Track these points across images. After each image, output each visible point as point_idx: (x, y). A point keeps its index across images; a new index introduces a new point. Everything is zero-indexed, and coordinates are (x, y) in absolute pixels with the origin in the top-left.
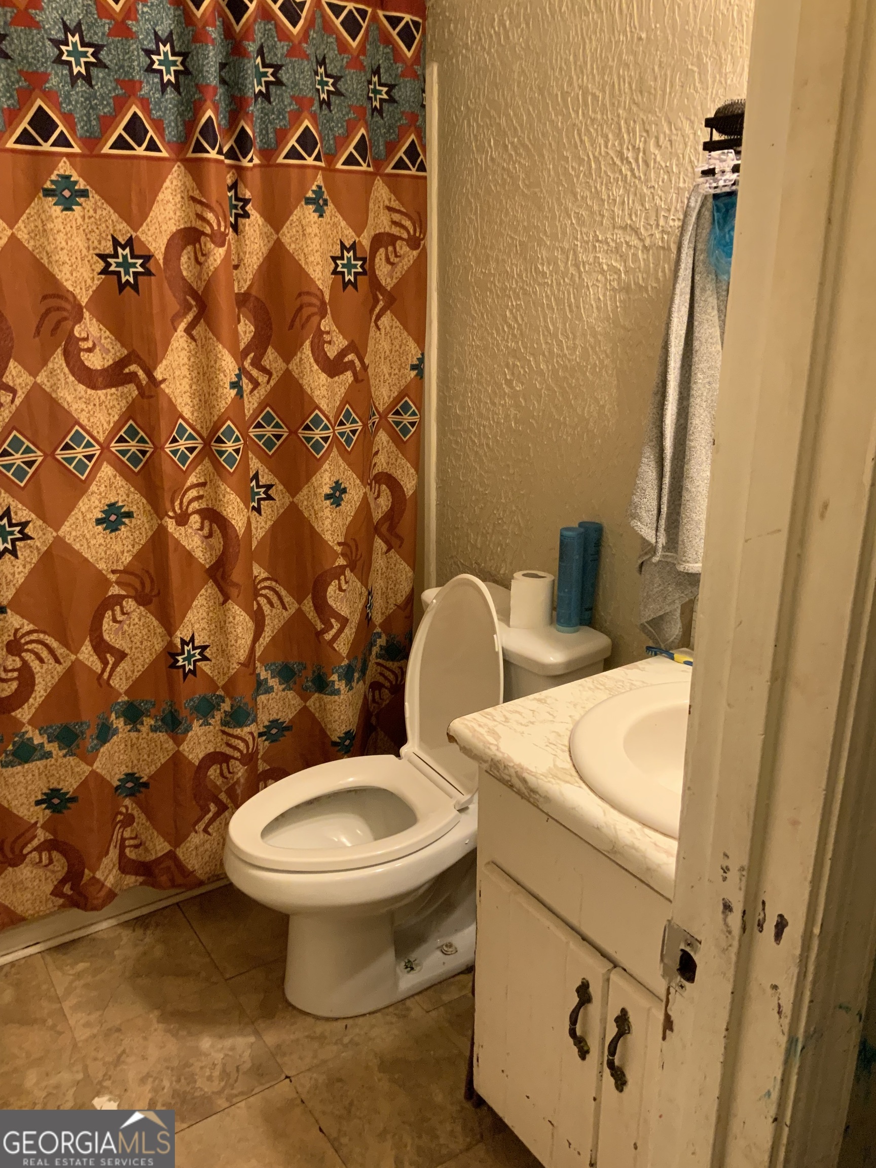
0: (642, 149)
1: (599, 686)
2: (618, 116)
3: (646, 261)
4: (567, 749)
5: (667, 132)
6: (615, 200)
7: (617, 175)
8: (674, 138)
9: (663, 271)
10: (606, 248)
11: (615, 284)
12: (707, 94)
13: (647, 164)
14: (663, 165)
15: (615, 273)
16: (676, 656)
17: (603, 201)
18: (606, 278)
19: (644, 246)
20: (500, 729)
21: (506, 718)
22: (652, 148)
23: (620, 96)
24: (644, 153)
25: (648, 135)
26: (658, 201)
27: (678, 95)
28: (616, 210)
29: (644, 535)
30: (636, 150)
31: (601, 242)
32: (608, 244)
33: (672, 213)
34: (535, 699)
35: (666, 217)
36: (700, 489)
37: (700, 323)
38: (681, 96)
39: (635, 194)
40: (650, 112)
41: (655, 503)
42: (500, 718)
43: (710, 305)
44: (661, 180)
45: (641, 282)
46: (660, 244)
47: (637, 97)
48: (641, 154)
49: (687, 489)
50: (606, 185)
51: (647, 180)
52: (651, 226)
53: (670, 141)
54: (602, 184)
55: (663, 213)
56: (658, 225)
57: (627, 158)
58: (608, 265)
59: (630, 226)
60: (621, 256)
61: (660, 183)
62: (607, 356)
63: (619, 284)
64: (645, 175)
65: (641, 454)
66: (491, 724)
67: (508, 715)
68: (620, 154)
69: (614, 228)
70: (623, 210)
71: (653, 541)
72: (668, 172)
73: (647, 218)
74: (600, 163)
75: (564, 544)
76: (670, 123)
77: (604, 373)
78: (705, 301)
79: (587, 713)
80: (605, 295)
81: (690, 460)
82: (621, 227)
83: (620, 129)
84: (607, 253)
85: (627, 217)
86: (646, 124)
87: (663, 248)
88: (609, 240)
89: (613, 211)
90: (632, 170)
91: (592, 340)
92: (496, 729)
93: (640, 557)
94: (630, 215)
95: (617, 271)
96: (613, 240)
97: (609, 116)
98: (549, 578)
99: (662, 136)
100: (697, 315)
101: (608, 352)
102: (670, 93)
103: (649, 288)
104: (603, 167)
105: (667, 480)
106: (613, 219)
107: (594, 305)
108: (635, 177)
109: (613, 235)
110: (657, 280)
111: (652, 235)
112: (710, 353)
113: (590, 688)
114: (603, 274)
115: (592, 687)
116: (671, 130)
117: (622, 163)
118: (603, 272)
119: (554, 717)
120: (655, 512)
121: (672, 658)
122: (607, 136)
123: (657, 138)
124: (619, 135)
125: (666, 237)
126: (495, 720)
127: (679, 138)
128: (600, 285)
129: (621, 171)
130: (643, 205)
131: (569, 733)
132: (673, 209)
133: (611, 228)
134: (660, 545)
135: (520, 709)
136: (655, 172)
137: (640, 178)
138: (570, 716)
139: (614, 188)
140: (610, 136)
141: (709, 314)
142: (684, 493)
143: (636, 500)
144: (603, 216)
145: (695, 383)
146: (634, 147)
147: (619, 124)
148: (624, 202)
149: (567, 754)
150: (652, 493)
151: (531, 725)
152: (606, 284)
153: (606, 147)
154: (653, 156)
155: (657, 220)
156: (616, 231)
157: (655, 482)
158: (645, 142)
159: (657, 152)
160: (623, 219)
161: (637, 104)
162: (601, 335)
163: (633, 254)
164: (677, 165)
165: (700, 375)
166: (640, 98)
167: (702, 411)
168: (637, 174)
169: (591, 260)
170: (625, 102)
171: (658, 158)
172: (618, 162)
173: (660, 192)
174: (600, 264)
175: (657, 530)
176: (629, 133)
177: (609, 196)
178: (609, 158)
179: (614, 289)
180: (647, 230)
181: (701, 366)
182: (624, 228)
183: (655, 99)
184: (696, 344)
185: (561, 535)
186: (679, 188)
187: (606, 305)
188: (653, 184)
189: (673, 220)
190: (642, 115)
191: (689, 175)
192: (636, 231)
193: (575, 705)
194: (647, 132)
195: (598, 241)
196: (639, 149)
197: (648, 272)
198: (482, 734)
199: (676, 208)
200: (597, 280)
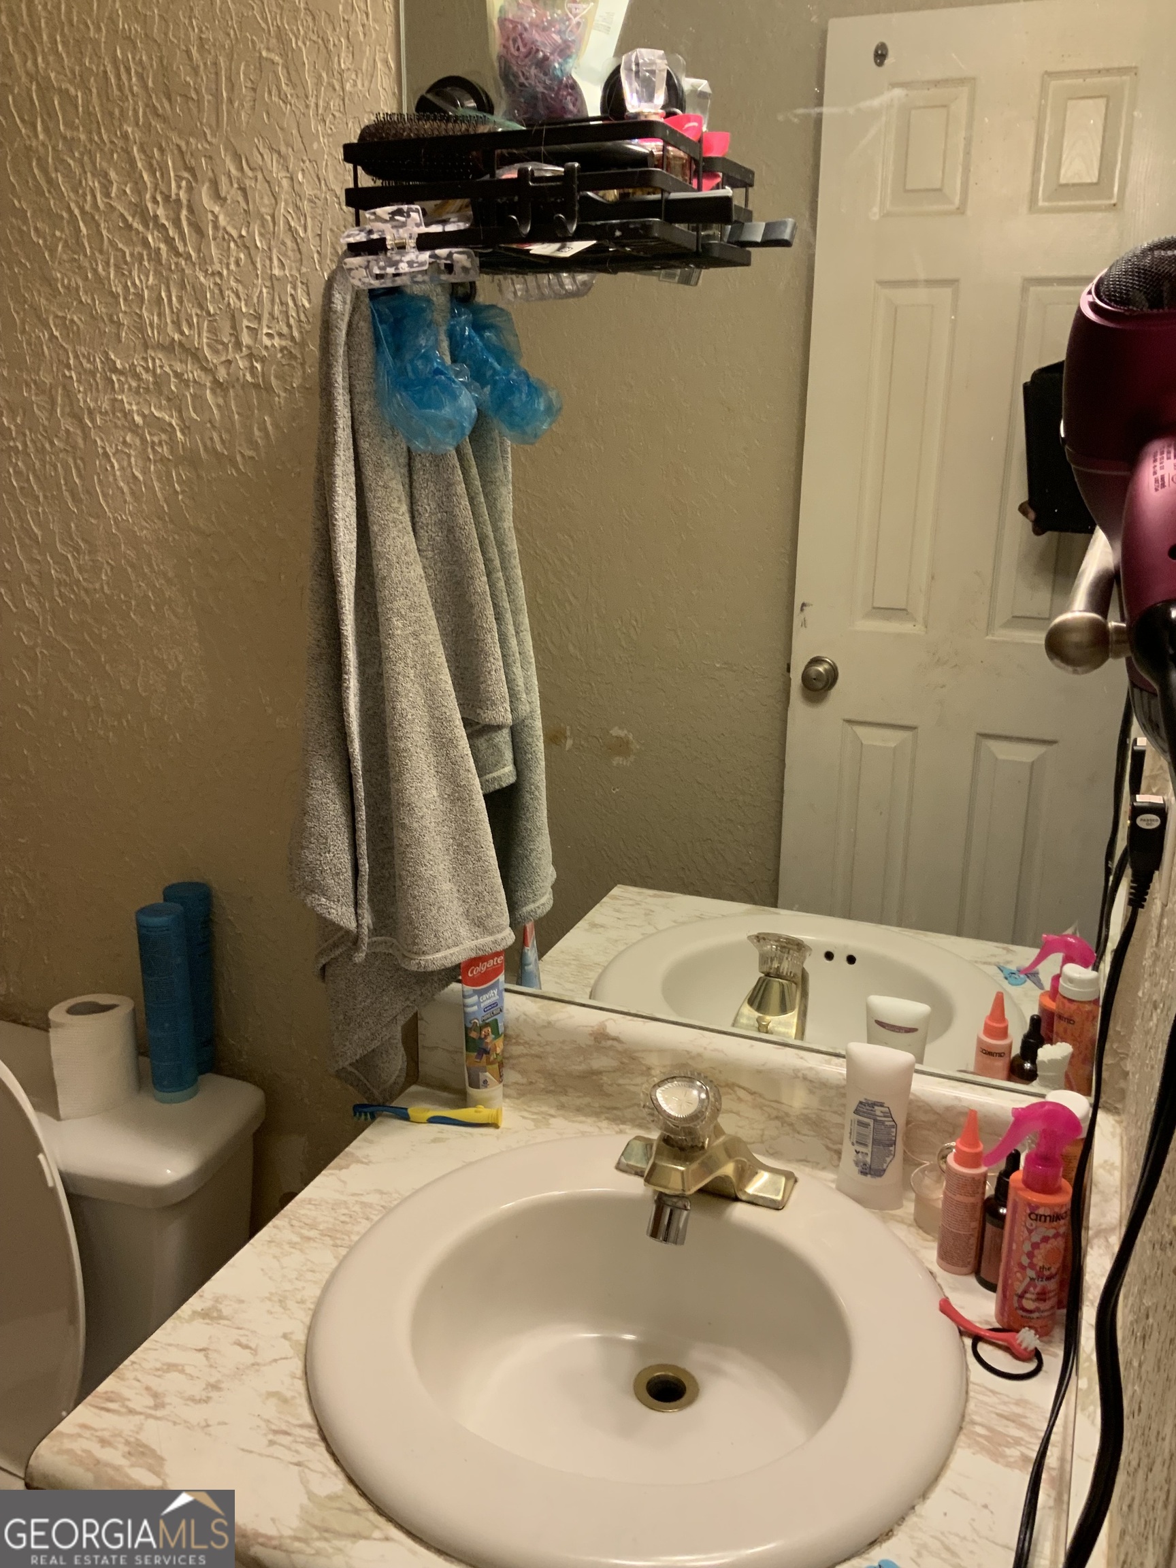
0: (185, 202)
1: (305, 1232)
2: (125, 136)
3: (224, 408)
4: (314, 1435)
5: (234, 172)
6: (140, 297)
7: (138, 249)
8: (248, 182)
9: (263, 429)
10: (134, 384)
11: (165, 450)
12: (307, 106)
13: (199, 231)
14: (234, 233)
15: (164, 431)
16: (411, 1111)
17: (115, 296)
18: (143, 440)
19: (216, 381)
20: (154, 1434)
21: (155, 1395)
22: (206, 200)
23: (124, 98)
24: (191, 210)
25: (194, 176)
26: (233, 300)
27: (247, 105)
28: (145, 314)
29: (336, 919)
30: (173, 204)
31: (121, 373)
32: (137, 377)
33: (265, 322)
34: (195, 1314)
35: (253, 332)
36: (426, 822)
37: (383, 528)
38: (253, 108)
39: (182, 286)
40: (192, 134)
41: (346, 858)
42: (141, 1402)
43: (395, 494)
44: (232, 260)
45: (219, 447)
46: (249, 378)
47: (164, 106)
48: (184, 213)
49: (403, 826)
50: (117, 267)
51: (204, 261)
52: (225, 345)
53: (243, 190)
54: (108, 263)
55: (245, 323)
56: (238, 345)
57: (156, 216)
58: (144, 416)
59: (181, 344)
60: (169, 400)
61: (233, 267)
62: (169, 581)
63: (172, 451)
64: (199, 251)
65: (306, 774)
66: (126, 1425)
67: (154, 1383)
68: (140, 210)
69: (146, 346)
70: (159, 315)
71: (353, 925)
72: (246, 246)
73: (213, 331)
74: (98, 225)
75: (146, 940)
76: (237, 157)
77: (167, 613)
78: (385, 487)
79: (315, 1315)
80: (145, 471)
81: (401, 773)
82: (160, 346)
83: (132, 162)
84: (137, 392)
85: (170, 328)
86: (188, 157)
87: (256, 386)
88: (139, 369)
89: (140, 316)
90: (169, 241)
91: (131, 554)
92: (143, 1437)
93: (321, 953)
94: (177, 325)
95: (168, 429)
96: (147, 369)
97: (105, 137)
98: (125, 1006)
99: (224, 181)
100: (375, 515)
101: (170, 574)
102: (231, 101)
103: (239, 458)
104: (105, 232)
105: (362, 814)
106: (142, 329)
107: (126, 489)
108: (178, 254)
109: (145, 359)
110: (253, 444)
111: (229, 362)
112: (409, 581)
113: (293, 1245)
114: (133, 432)
115: (296, 1239)
116: (241, 169)
117: (146, 226)
118: (134, 429)
119: (255, 1351)
120: (349, 874)
121: (406, 1117)
122: (106, 175)
123: (215, 184)
124: (131, 172)
125: (258, 366)
126: (131, 1412)
127: (261, 185)
128: (133, 453)
129: (145, 243)
130: (201, 307)
131: (300, 1386)
132: (266, 316)
133: (139, 347)
134: (366, 931)
135: (174, 1357)
136: (218, 247)
137: (188, 257)
138: (285, 1336)
139: (135, 273)
140: (113, 175)
141: (396, 511)
142: (399, 833)
143: (310, 858)
144: (119, 325)
145: (391, 636)
146: (167, 198)
147: (128, 152)
148: (160, 298)
149: (321, 1448)
150: (340, 842)
151: (214, 1394)
152: (145, 450)
153: (107, 195)
154: (210, 217)
155: (236, 336)
156: (151, 352)
157: (343, 820)
158: (190, 189)
159: (217, 209)
160: (162, 329)
161: (164, 119)
162: (149, 544)
163: (194, 396)
164: (261, 234)
165: (397, 622)
166: (167, 105)
167: (409, 686)
168: (181, 249)
169: (106, 406)
170: (136, 112)
171: (222, 220)
172: (137, 225)
173: (233, 284)
174: (127, 415)
175: (356, 905)
176: (152, 172)
177: (126, 287)
178: (115, 215)
179: (163, 460)
180: (216, 352)
181: (396, 605)
182: (169, 348)
183: (200, 110)
184: (381, 565)
185: (140, 926)
186: (272, 277)
187: (151, 488)
188: (217, 267)
189: (268, 335)
190: (175, 138)
191: (290, 253)
192: (195, 355)
193: (282, 1302)
194: (191, 170)
195: (115, 370)
196: (178, 201)
197: (230, 430)
198: (117, 1469)
199: (271, 314)
200: (124, 442)
